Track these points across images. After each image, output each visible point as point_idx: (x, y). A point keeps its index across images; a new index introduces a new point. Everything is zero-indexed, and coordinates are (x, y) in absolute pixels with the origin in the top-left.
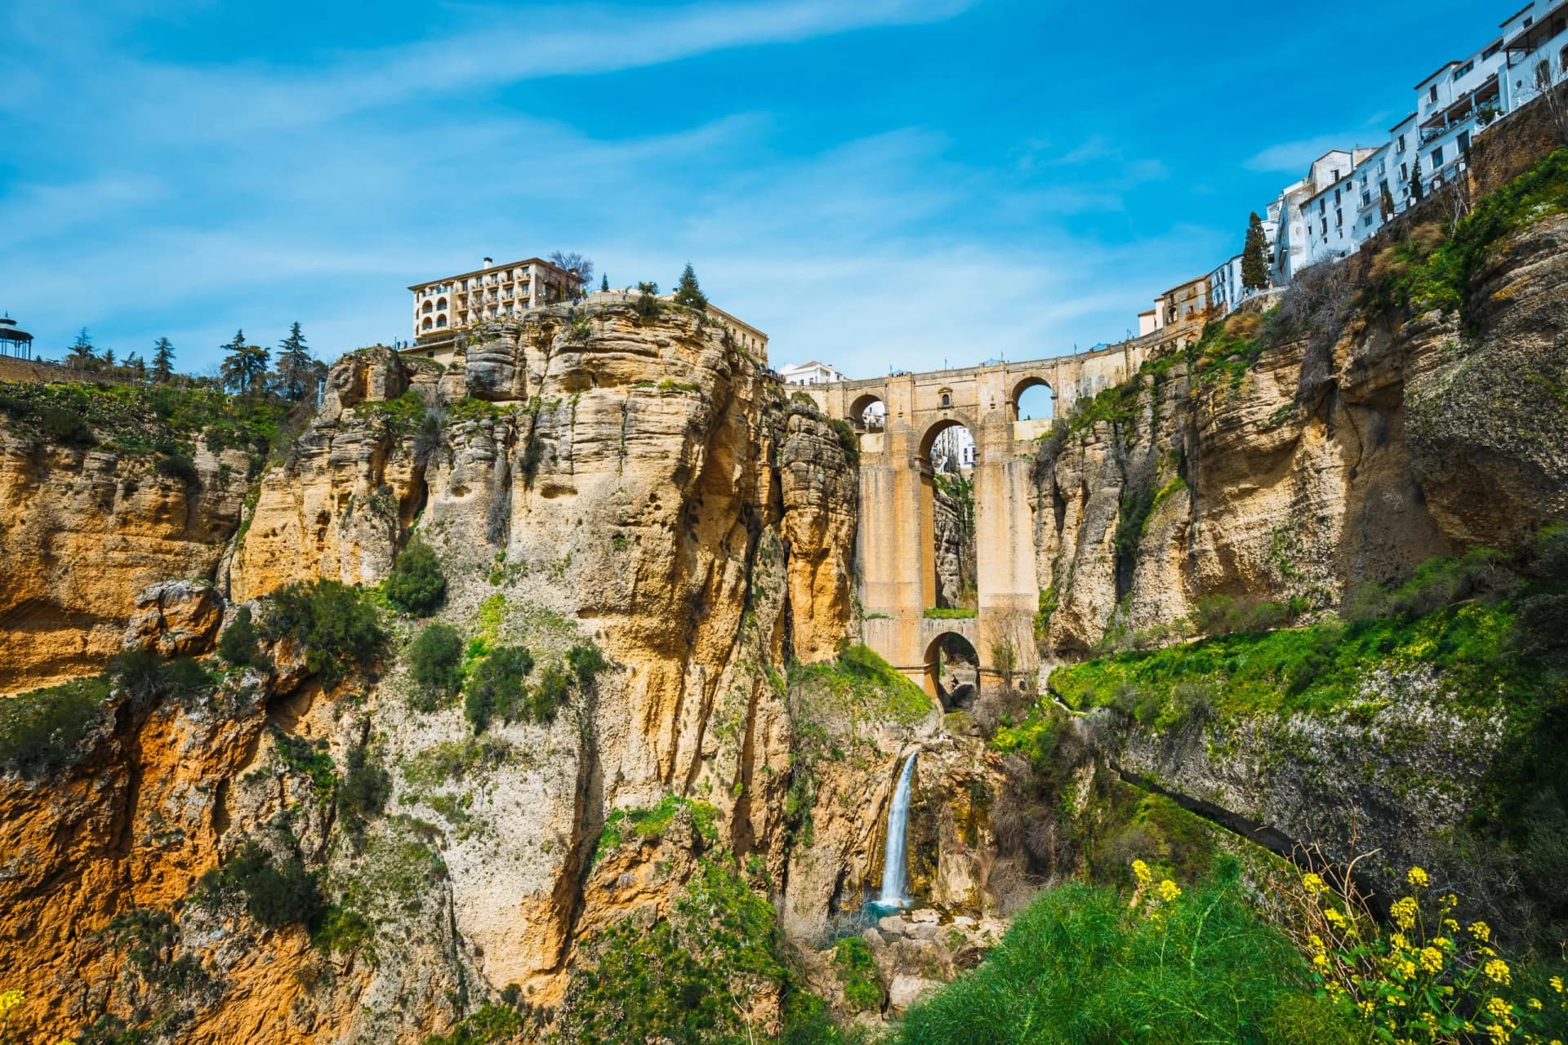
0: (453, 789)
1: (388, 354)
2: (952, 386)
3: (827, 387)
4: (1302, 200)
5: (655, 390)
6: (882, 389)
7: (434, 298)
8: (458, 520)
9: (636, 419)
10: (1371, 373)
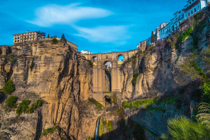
0: (13, 126)
1: (7, 47)
2: (108, 55)
3: (88, 55)
4: (159, 30)
5: (55, 55)
6: (97, 55)
7: (17, 37)
8: (18, 77)
9: (52, 60)
10: (167, 57)
